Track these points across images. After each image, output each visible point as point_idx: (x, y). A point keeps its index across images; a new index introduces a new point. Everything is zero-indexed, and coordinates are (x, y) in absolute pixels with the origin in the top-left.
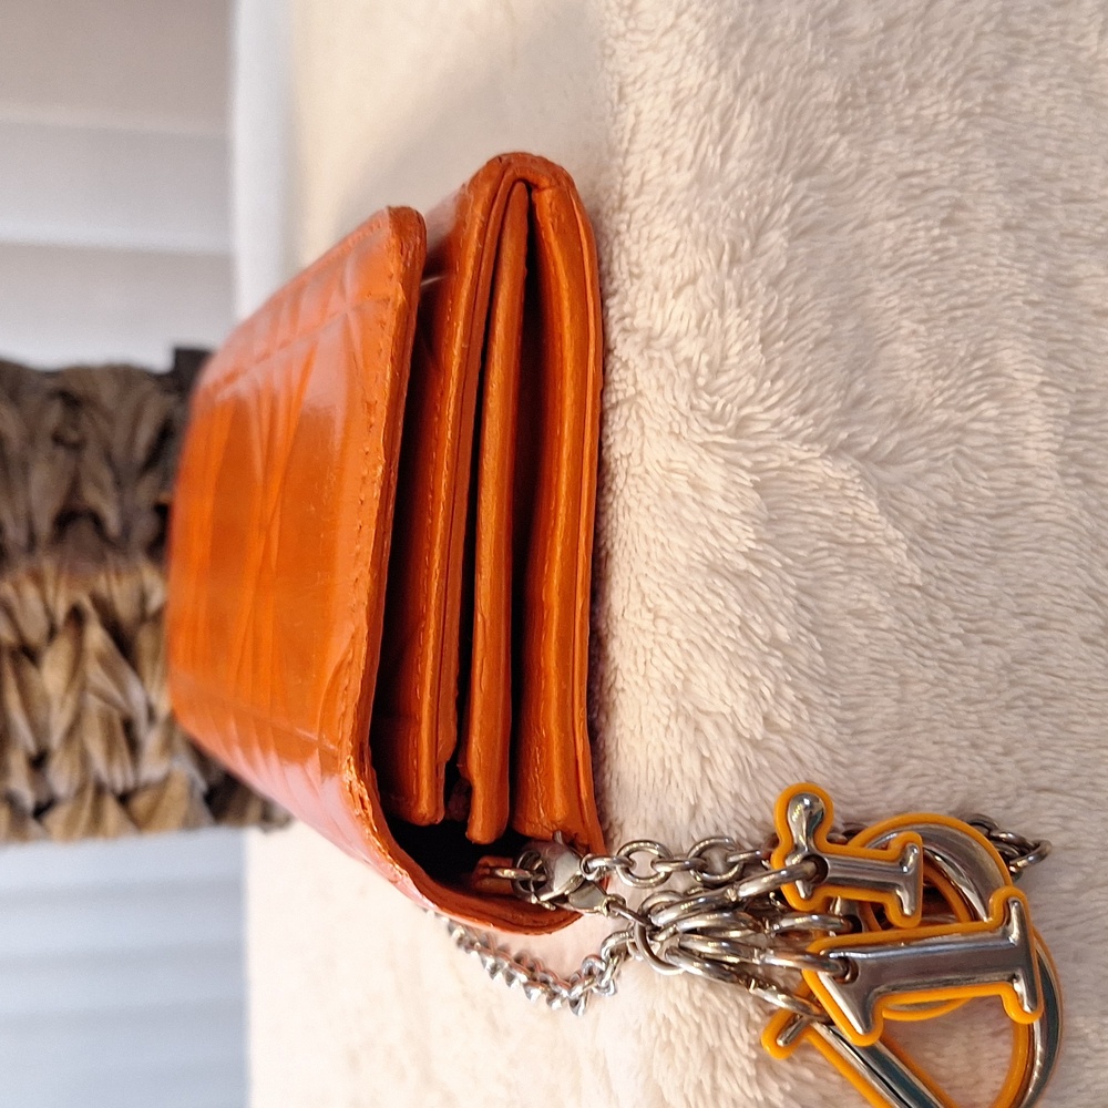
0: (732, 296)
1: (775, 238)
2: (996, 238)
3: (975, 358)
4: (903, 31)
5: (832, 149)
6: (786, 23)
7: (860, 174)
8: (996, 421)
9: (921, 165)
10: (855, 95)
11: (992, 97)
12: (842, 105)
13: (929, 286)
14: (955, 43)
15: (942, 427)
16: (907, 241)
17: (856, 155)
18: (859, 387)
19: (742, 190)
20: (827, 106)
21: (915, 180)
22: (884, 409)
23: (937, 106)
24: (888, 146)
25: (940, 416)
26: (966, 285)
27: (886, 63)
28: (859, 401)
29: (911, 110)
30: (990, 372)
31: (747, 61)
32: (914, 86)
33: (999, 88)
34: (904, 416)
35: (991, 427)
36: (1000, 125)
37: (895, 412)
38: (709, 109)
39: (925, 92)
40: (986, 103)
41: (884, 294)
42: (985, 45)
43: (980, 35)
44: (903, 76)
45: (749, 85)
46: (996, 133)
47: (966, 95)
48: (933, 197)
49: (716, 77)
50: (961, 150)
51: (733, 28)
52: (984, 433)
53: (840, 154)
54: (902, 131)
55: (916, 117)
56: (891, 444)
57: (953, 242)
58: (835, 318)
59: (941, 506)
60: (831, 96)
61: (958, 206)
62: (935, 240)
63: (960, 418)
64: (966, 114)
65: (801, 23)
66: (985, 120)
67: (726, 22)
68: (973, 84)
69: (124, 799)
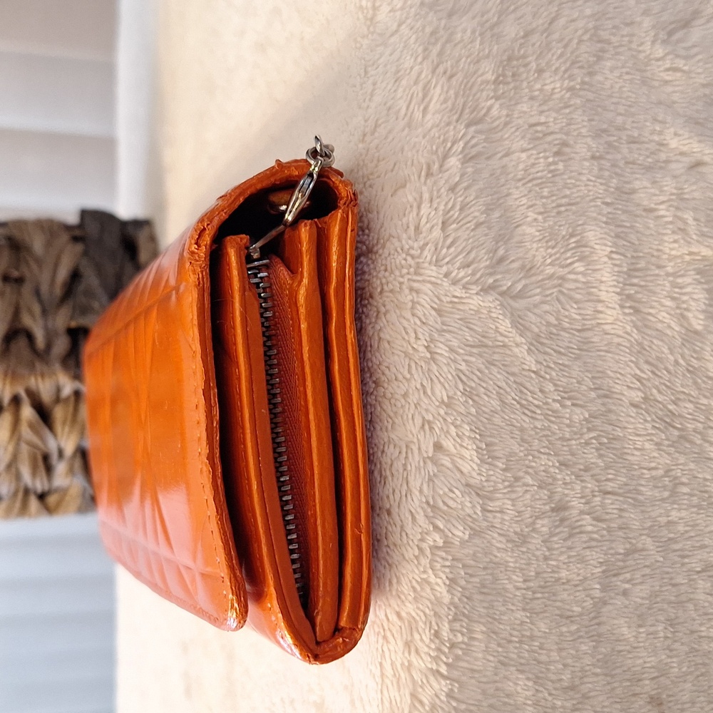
0: (426, 196)
1: (453, 162)
2: (587, 164)
3: (572, 236)
4: (535, 38)
5: (490, 109)
6: (464, 31)
7: (506, 124)
8: (582, 273)
9: (543, 119)
10: (504, 75)
11: (587, 79)
12: (496, 82)
13: (545, 192)
14: (566, 46)
15: (551, 277)
16: (534, 164)
17: (504, 112)
18: (501, 252)
19: (434, 132)
20: (488, 82)
21: (539, 128)
22: (515, 265)
23: (554, 84)
24: (525, 107)
25: (550, 270)
26: (568, 192)
27: (524, 57)
28: (501, 260)
29: (538, 86)
30: (580, 245)
31: (440, 54)
32: (540, 71)
33: (591, 74)
34: (528, 270)
35: (580, 278)
36: (591, 96)
37: (523, 267)
38: (416, 83)
39: (547, 75)
40: (583, 83)
41: (518, 198)
42: (583, 48)
43: (580, 41)
44: (534, 65)
45: (441, 69)
46: (588, 100)
47: (571, 78)
48: (549, 138)
49: (421, 63)
50: (567, 111)
51: (433, 33)
52: (576, 281)
53: (494, 112)
54: (532, 98)
55: (541, 90)
56: (519, 286)
57: (561, 166)
58: (488, 210)
59: (549, 324)
60: (490, 76)
61: (565, 144)
62: (550, 164)
63: (561, 272)
64: (570, 89)
65: (473, 32)
66: (581, 93)
67: (428, 30)
68: (576, 71)
69: (42, 497)
